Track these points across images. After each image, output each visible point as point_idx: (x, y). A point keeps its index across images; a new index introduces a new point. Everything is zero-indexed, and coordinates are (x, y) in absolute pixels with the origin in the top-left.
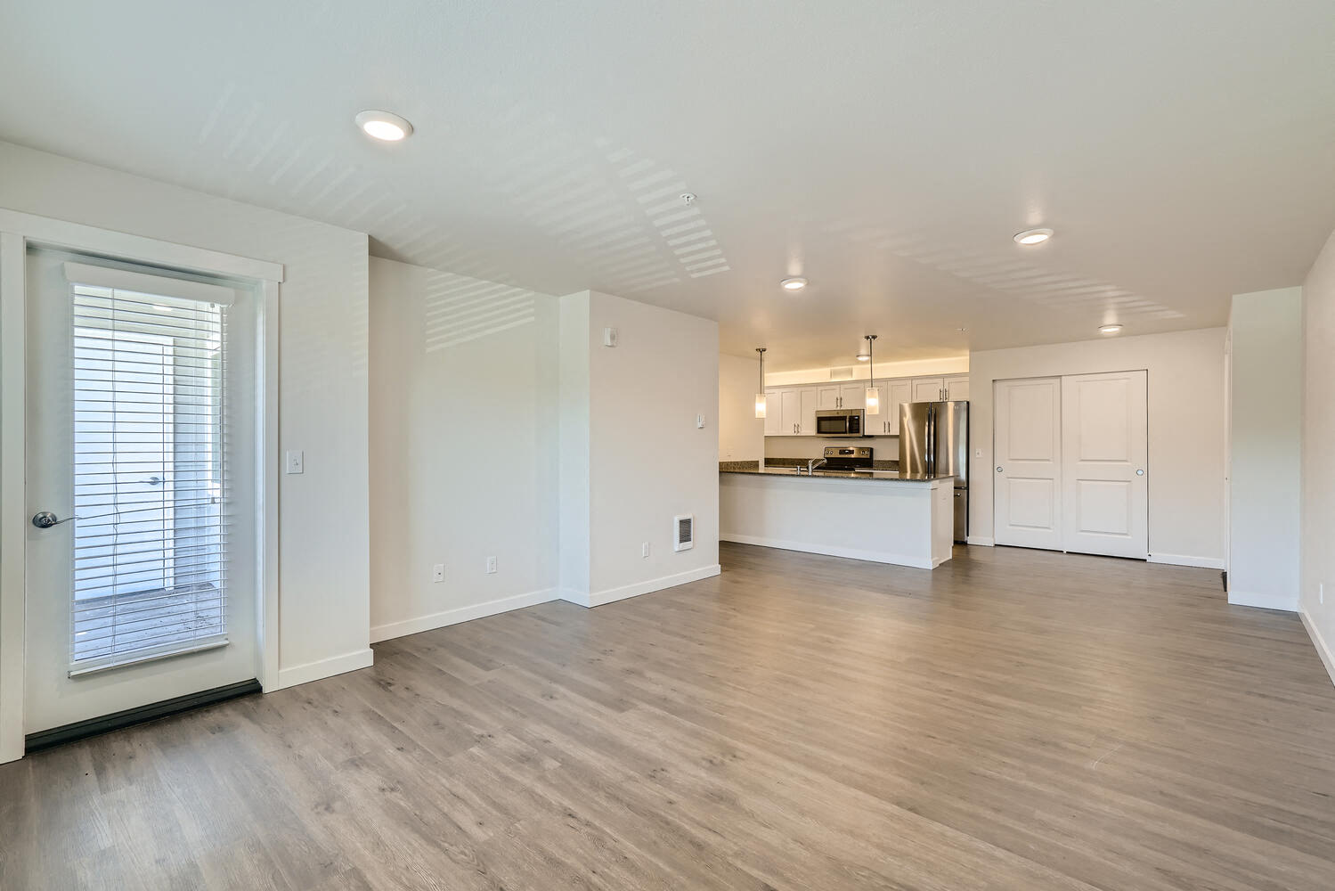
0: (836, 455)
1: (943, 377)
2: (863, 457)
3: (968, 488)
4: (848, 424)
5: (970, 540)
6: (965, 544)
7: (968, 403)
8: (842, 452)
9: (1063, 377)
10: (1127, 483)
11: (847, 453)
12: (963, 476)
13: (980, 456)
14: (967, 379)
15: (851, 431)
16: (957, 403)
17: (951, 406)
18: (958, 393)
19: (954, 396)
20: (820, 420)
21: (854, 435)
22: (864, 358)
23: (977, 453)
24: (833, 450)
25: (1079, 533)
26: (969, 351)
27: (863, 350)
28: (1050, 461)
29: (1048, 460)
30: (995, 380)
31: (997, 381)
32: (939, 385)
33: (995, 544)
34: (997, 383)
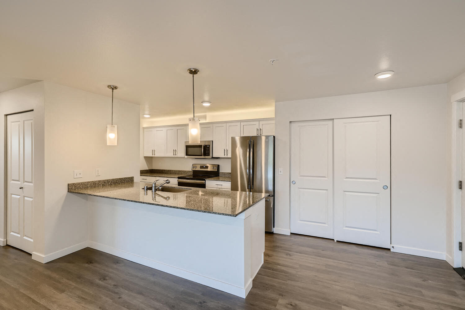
0: (198, 169)
1: (259, 120)
2: (214, 170)
3: (274, 196)
4: (203, 150)
5: (275, 230)
6: (272, 233)
7: (274, 137)
8: (202, 167)
9: (334, 120)
10: (377, 194)
11: (204, 168)
12: (271, 188)
13: (281, 173)
14: (274, 122)
15: (205, 155)
16: (267, 137)
17: (263, 138)
18: (268, 130)
19: (265, 133)
20: (188, 147)
21: (206, 157)
22: (207, 105)
23: (280, 171)
24: (197, 165)
25: (345, 228)
26: (275, 102)
27: (206, 98)
28: (326, 178)
29: (325, 177)
30: (290, 122)
31: (292, 123)
32: (256, 125)
33: (291, 233)
34: (292, 124)
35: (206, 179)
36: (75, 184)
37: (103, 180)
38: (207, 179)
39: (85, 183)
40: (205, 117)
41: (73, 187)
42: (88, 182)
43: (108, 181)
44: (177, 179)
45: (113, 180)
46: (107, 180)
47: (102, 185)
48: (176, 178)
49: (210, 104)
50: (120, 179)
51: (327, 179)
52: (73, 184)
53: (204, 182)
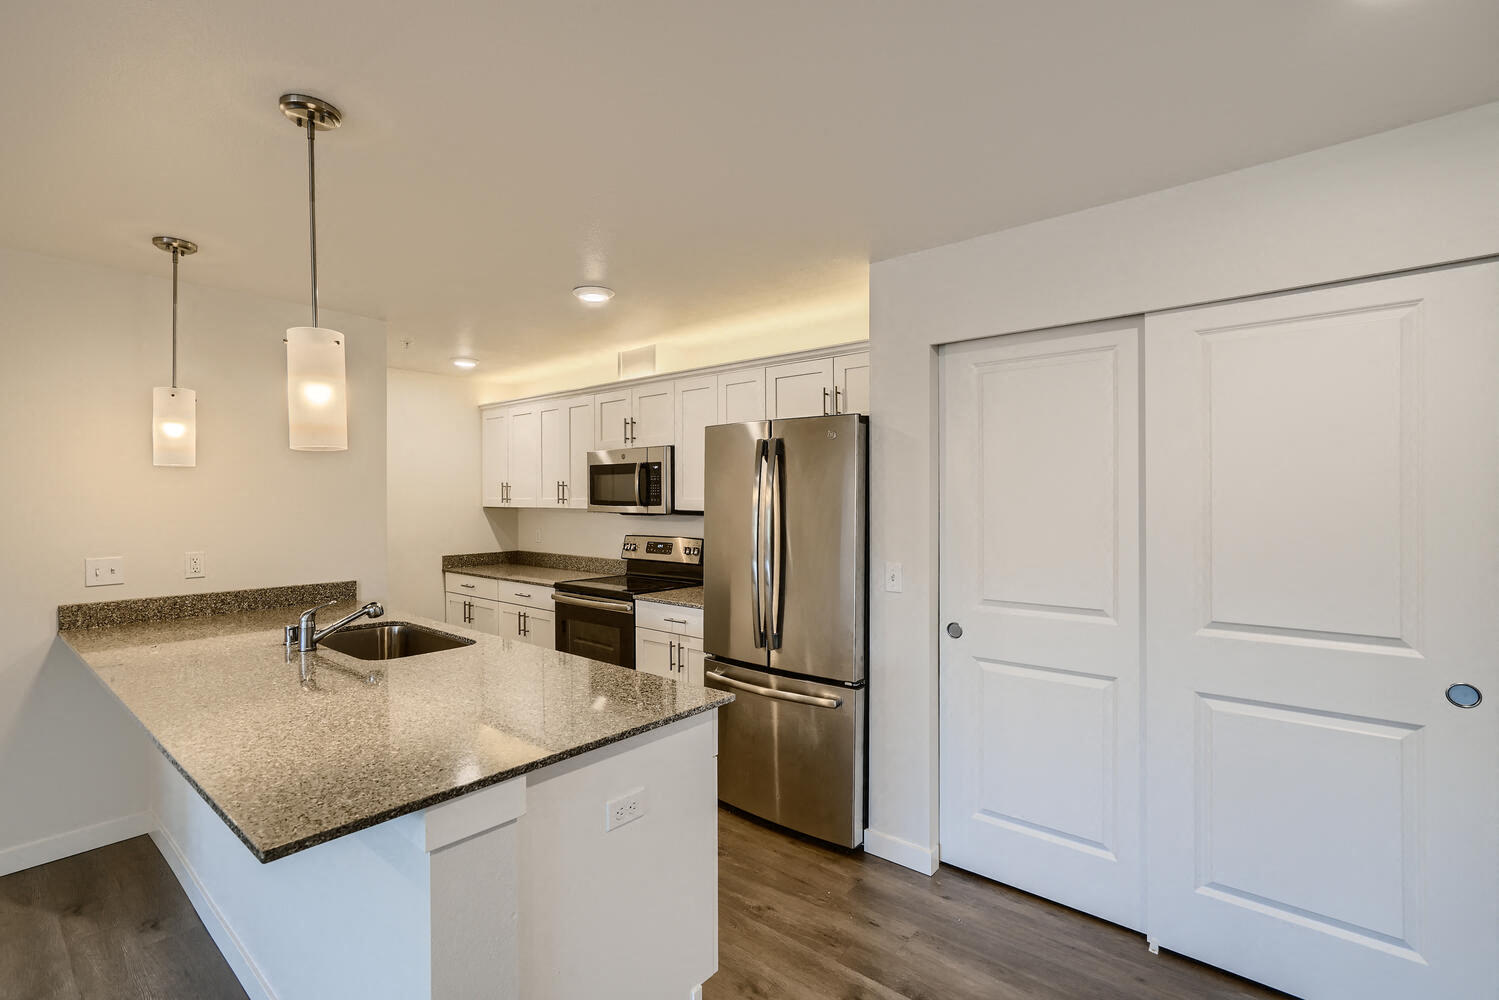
0: (641, 554)
1: (834, 352)
2: (687, 561)
3: (866, 687)
4: (637, 482)
5: (872, 841)
6: (857, 854)
7: (866, 420)
8: (651, 548)
9: (1147, 318)
10: (1407, 732)
11: (659, 551)
13: (898, 586)
15: (645, 502)
20: (594, 472)
21: (653, 509)
22: (593, 298)
23: (888, 576)
24: (638, 541)
25: (1204, 891)
26: (871, 263)
27: (594, 271)
28: (1107, 616)
29: (1099, 612)
30: (938, 347)
31: (947, 348)
32: (824, 375)
33: (942, 864)
34: (947, 357)
35: (634, 597)
36: (90, 609)
37: (216, 591)
38: (639, 596)
39: (135, 602)
40: (650, 356)
41: (80, 619)
42: (147, 602)
43: (239, 596)
44: (553, 591)
45: (263, 592)
46: (237, 595)
47: (213, 611)
48: (550, 586)
49: (609, 295)
50: (293, 589)
51: (1109, 621)
52: (80, 607)
53: (627, 606)
